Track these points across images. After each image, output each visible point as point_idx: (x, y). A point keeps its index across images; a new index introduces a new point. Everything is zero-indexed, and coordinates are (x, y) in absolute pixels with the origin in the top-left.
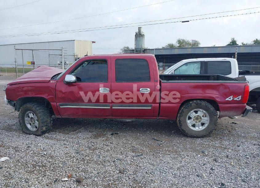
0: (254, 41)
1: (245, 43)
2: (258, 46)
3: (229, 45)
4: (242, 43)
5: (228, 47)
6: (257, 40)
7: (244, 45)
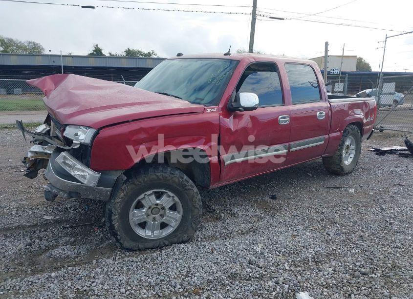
0: (126, 51)
1: (113, 53)
2: (131, 58)
3: (91, 54)
4: (110, 54)
5: (90, 57)
6: (129, 49)
7: (112, 57)
